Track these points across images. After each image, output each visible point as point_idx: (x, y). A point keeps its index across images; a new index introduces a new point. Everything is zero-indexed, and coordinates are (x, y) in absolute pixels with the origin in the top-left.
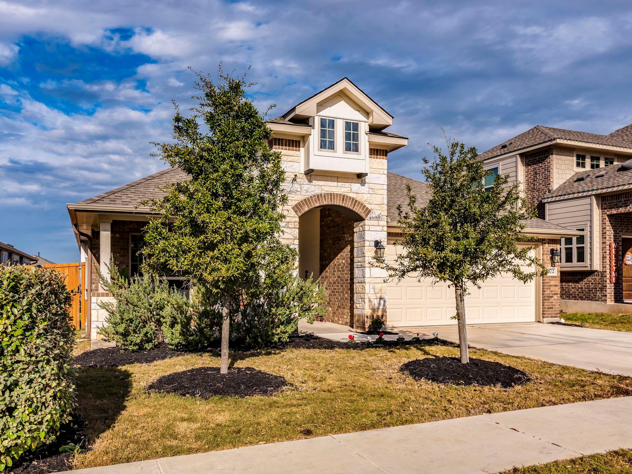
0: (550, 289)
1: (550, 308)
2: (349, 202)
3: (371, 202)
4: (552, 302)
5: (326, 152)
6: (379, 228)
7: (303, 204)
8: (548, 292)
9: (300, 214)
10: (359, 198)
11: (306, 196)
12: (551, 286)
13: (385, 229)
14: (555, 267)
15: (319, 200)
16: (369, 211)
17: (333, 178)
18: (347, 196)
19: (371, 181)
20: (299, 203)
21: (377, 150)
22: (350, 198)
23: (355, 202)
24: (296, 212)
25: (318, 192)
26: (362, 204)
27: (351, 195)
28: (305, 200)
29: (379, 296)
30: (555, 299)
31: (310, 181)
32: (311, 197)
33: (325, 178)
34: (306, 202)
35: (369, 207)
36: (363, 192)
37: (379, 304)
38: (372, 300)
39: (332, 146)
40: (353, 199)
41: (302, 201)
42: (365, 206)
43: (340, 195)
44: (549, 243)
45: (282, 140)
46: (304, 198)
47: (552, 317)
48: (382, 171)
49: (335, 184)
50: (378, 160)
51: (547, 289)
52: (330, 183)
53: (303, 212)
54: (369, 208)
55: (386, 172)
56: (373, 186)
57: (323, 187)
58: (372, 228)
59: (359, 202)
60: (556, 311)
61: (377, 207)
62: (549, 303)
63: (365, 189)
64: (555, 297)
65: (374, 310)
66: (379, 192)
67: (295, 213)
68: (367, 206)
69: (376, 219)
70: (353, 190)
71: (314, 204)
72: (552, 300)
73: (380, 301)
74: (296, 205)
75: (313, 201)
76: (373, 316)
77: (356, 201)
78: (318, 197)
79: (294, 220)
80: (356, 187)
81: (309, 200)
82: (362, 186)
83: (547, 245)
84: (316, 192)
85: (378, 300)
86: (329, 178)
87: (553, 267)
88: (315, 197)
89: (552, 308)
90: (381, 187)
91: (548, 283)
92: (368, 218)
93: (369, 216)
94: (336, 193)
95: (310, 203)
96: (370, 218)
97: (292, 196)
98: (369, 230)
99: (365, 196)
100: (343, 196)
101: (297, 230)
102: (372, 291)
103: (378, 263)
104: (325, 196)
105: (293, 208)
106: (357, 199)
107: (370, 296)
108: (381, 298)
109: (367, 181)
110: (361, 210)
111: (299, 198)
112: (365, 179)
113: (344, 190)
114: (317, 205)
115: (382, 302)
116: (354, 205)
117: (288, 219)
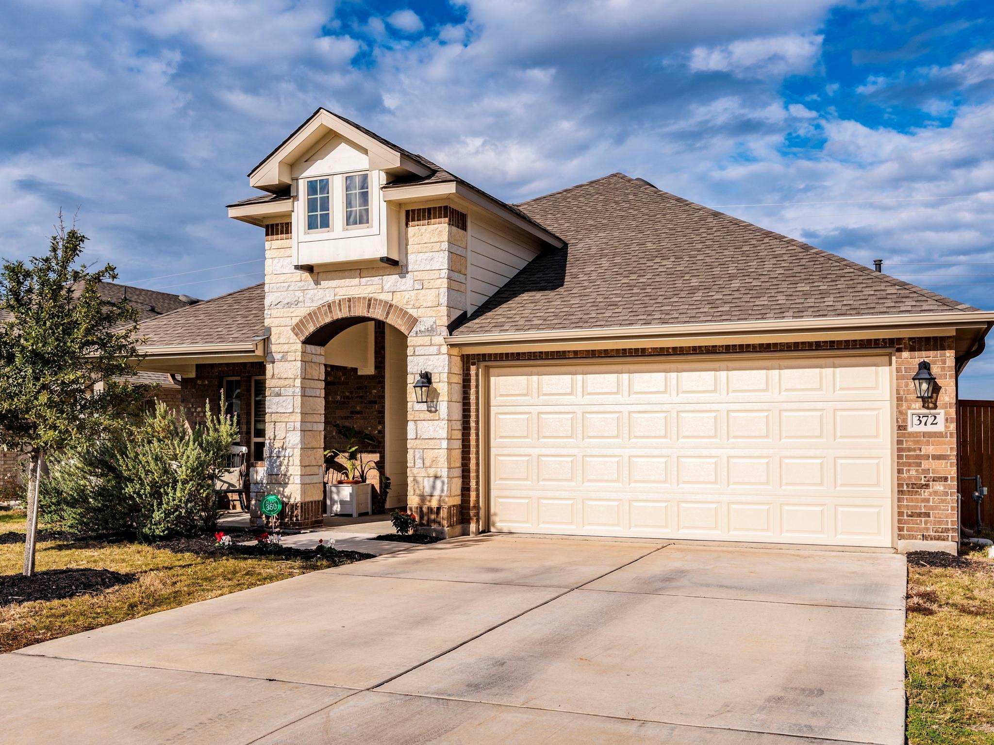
0: (920, 465)
1: (919, 515)
2: (380, 309)
3: (417, 305)
4: (928, 501)
5: (319, 234)
6: (434, 349)
7: (307, 321)
8: (913, 473)
9: (303, 338)
10: (399, 300)
11: (311, 308)
12: (927, 457)
13: (444, 349)
14: (935, 407)
15: (331, 312)
16: (413, 321)
17: (353, 272)
18: (376, 300)
19: (416, 268)
20: (301, 321)
21: (429, 210)
22: (381, 301)
23: (389, 307)
24: (297, 335)
25: (330, 298)
26: (401, 310)
27: (384, 297)
28: (310, 314)
29: (432, 472)
30: (936, 493)
31: (317, 283)
32: (319, 309)
33: (340, 274)
34: (311, 318)
35: (414, 313)
36: (403, 288)
37: (434, 487)
38: (420, 479)
39: (325, 223)
40: (386, 303)
41: (305, 317)
42: (406, 313)
43: (364, 298)
44: (912, 349)
45: (277, 225)
46: (308, 312)
47: (924, 538)
48: (437, 247)
49: (356, 281)
50: (432, 227)
51: (910, 465)
52: (348, 282)
53: (307, 334)
54: (415, 315)
55: (445, 245)
56: (419, 275)
57: (336, 290)
58: (419, 351)
59: (397, 307)
60: (940, 522)
61: (429, 312)
62: (917, 500)
63: (407, 282)
64: (939, 487)
65: (423, 498)
66: (432, 284)
67: (295, 337)
68: (410, 311)
69: (427, 334)
70: (386, 288)
71: (323, 319)
72: (925, 494)
73: (434, 482)
74: (297, 325)
75: (322, 315)
76: (421, 508)
77: (391, 306)
78: (329, 306)
79: (294, 348)
80: (391, 280)
81: (315, 313)
82: (401, 278)
83: (905, 354)
84: (325, 300)
85: (432, 479)
86: (346, 273)
87: (928, 408)
88: (324, 308)
89: (927, 515)
90: (435, 275)
91: (909, 450)
92: (413, 333)
93: (414, 329)
94: (357, 296)
95: (317, 318)
96: (417, 333)
97: (291, 310)
98: (414, 355)
99: (407, 295)
100: (370, 300)
101: (299, 364)
102: (419, 463)
103: (430, 411)
104: (340, 304)
105: (293, 330)
106: (394, 303)
107: (415, 471)
108: (436, 477)
109: (410, 269)
110: (399, 321)
111: (301, 312)
112: (407, 266)
113: (370, 289)
114: (328, 320)
115: (439, 484)
116: (388, 313)
117: (285, 348)
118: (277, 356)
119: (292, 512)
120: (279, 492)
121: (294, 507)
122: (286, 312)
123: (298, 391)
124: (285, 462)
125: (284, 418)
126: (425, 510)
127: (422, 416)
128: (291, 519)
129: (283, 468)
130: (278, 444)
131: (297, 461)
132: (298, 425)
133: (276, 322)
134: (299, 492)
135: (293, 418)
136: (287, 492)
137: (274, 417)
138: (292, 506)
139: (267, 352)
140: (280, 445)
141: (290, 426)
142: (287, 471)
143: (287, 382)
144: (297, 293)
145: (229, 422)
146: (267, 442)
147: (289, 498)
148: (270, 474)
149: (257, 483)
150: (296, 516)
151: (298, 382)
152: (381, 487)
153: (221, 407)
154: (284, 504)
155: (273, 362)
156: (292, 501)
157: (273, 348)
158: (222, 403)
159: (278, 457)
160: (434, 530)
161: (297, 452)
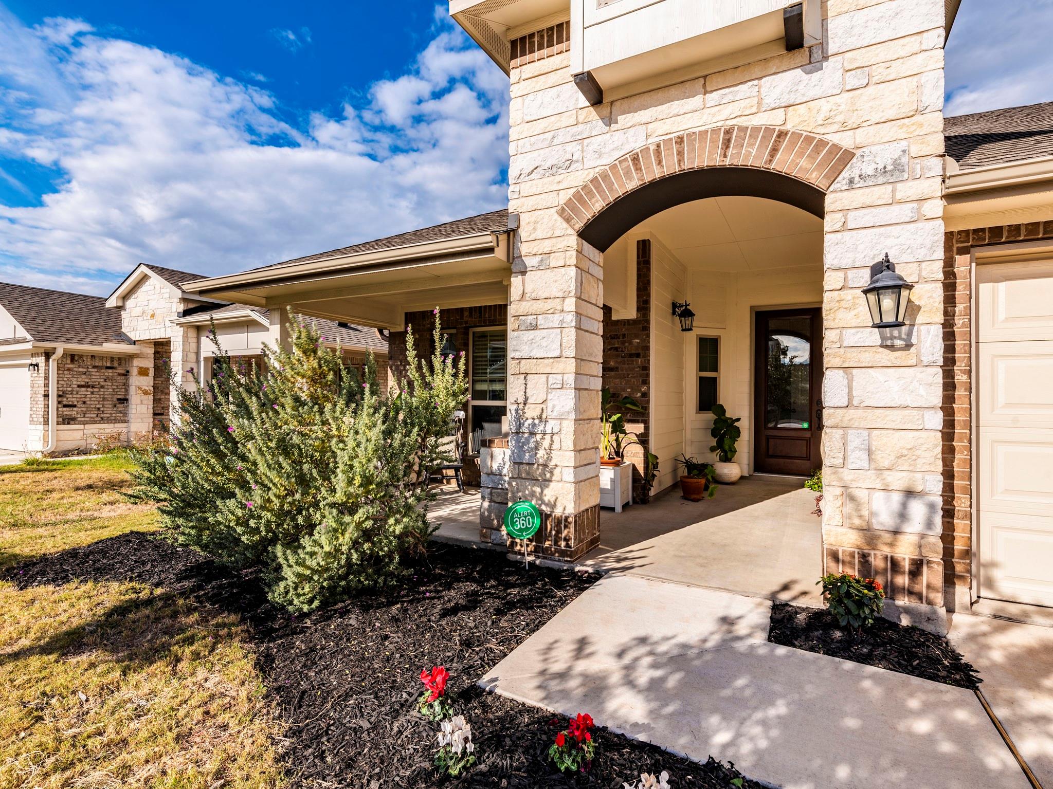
2: (752, 145)
3: (853, 121)
6: (902, 212)
7: (590, 193)
9: (580, 225)
10: (794, 122)
11: (597, 170)
13: (937, 207)
15: (638, 169)
16: (843, 157)
17: (687, 85)
18: (743, 129)
19: (852, 42)
20: (577, 196)
22: (756, 129)
23: (778, 137)
24: (568, 220)
25: (637, 144)
26: (809, 140)
27: (761, 121)
28: (594, 180)
29: (898, 480)
31: (609, 120)
32: (613, 167)
33: (660, 95)
34: (598, 186)
35: (845, 141)
36: (811, 94)
37: (903, 516)
38: (861, 495)
40: (770, 130)
41: (585, 187)
42: (822, 143)
43: (715, 131)
45: (532, 36)
46: (591, 176)
49: (697, 101)
52: (676, 106)
53: (589, 216)
54: (847, 144)
56: (862, 58)
57: (650, 126)
58: (859, 218)
59: (797, 135)
61: (888, 131)
63: (826, 78)
65: (870, 534)
66: (898, 69)
67: (565, 225)
68: (835, 139)
69: (881, 180)
70: (769, 101)
71: (622, 185)
73: (904, 505)
74: (569, 203)
75: (618, 178)
77: (782, 134)
78: (635, 159)
79: (562, 243)
80: (782, 83)
81: (605, 177)
82: (808, 73)
85: (897, 498)
86: (673, 91)
88: (625, 165)
92: (840, 184)
93: (846, 174)
94: (697, 130)
95: (610, 185)
96: (851, 181)
97: (558, 178)
98: (844, 228)
99: (825, 106)
100: (728, 132)
101: (573, 271)
102: (857, 458)
103: (892, 348)
104: (658, 151)
105: (561, 213)
106: (789, 127)
107: (847, 475)
108: (910, 494)
109: (832, 48)
110: (803, 162)
111: (578, 178)
112: (823, 45)
113: (727, 111)
114: (632, 185)
115: (917, 509)
116: (775, 150)
117: (546, 246)
118: (530, 262)
119: (559, 532)
120: (533, 494)
121: (561, 523)
122: (550, 183)
123: (570, 319)
124: (546, 443)
125: (544, 366)
126: (877, 562)
127: (866, 357)
128: (556, 543)
129: (541, 453)
130: (531, 412)
131: (569, 443)
132: (570, 379)
133: (529, 203)
134: (571, 496)
135: (560, 366)
136: (549, 495)
137: (525, 366)
138: (559, 521)
139: (512, 256)
140: (537, 413)
141: (555, 380)
142: (549, 459)
143: (549, 305)
144: (570, 148)
145: (450, 370)
146: (511, 407)
147: (553, 506)
148: (517, 463)
149: (491, 474)
150: (567, 540)
151: (570, 304)
152: (646, 468)
153: (434, 342)
154: (545, 517)
155: (524, 273)
156: (558, 512)
157: (524, 249)
158: (437, 334)
159: (532, 434)
160: (907, 611)
161: (569, 427)
